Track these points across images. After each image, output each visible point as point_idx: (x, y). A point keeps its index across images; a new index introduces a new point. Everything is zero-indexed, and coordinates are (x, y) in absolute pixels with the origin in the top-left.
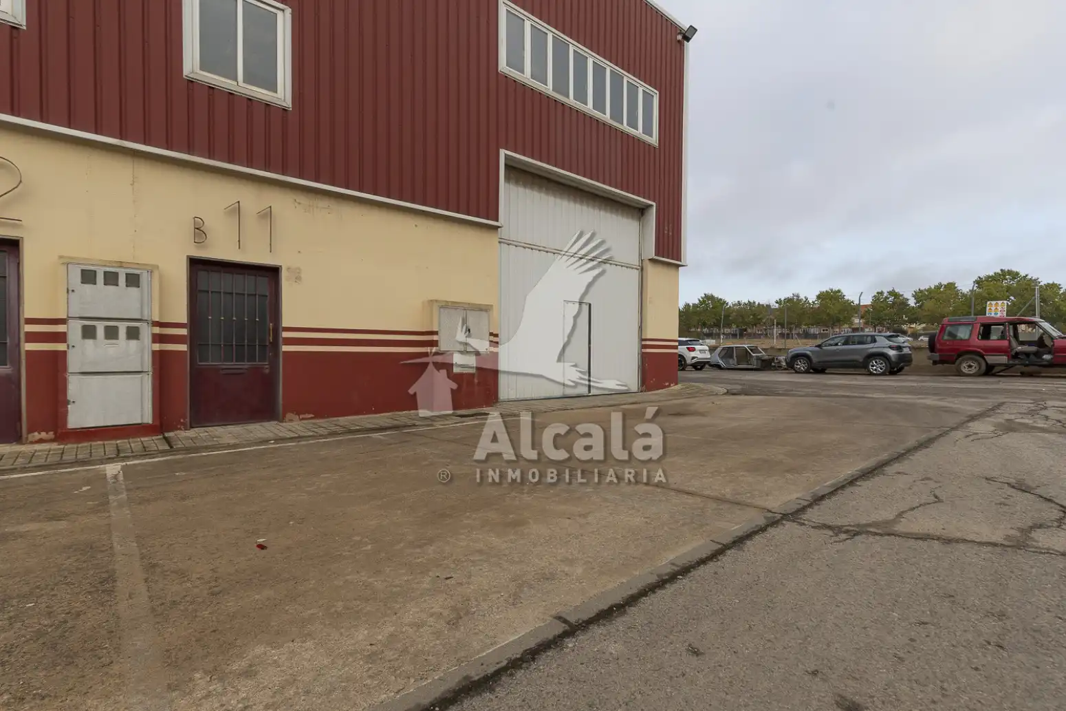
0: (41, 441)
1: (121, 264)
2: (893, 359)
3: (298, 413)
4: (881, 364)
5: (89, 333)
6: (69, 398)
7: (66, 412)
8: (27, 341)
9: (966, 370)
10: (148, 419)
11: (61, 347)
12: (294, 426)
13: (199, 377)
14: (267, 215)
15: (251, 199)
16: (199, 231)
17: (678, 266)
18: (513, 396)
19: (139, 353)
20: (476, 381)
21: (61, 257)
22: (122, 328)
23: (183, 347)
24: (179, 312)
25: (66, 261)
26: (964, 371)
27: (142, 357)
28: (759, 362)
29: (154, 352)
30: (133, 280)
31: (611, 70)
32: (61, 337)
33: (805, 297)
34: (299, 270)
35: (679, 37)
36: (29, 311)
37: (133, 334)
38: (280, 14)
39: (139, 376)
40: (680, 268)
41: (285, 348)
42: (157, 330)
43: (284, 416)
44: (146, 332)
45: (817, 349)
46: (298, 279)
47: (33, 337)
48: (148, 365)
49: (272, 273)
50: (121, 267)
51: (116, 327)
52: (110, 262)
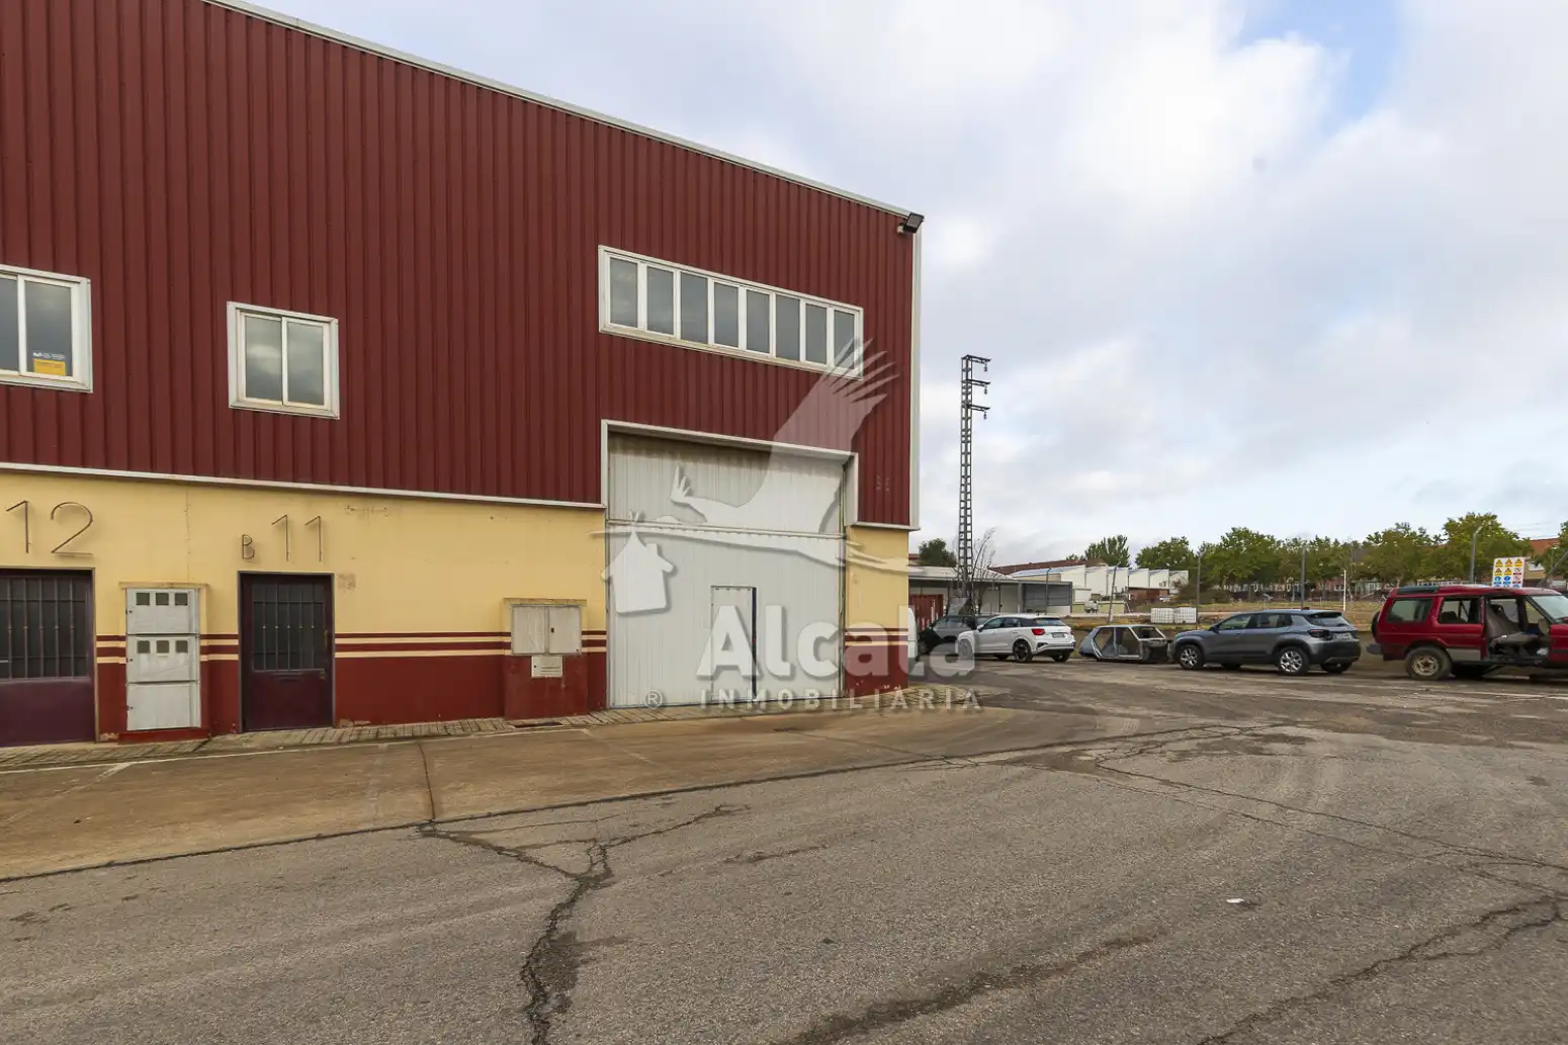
0: (111, 741)
1: (172, 586)
2: (1314, 651)
3: (353, 720)
4: (1297, 658)
5: (143, 648)
6: (128, 704)
7: (126, 715)
8: (99, 655)
9: (1420, 671)
10: (197, 723)
11: (121, 660)
12: (346, 731)
13: (250, 683)
14: (316, 525)
15: (298, 511)
16: (248, 548)
17: (908, 531)
18: (632, 701)
19: (188, 664)
20: (563, 686)
21: (120, 583)
22: (172, 641)
23: (235, 657)
24: (230, 624)
25: (125, 586)
26: (1418, 671)
27: (191, 669)
28: (1147, 650)
29: (202, 663)
30: (182, 599)
31: (777, 296)
32: (122, 652)
33: (1420, 529)
34: (352, 577)
35: (900, 229)
36: (101, 629)
37: (182, 647)
38: (326, 326)
39: (188, 685)
40: (910, 533)
41: (338, 655)
42: (205, 643)
43: (338, 722)
44: (194, 645)
45: (1212, 633)
46: (352, 585)
47: (104, 652)
48: (196, 674)
49: (325, 581)
50: (171, 588)
51: (167, 643)
52: (163, 584)
